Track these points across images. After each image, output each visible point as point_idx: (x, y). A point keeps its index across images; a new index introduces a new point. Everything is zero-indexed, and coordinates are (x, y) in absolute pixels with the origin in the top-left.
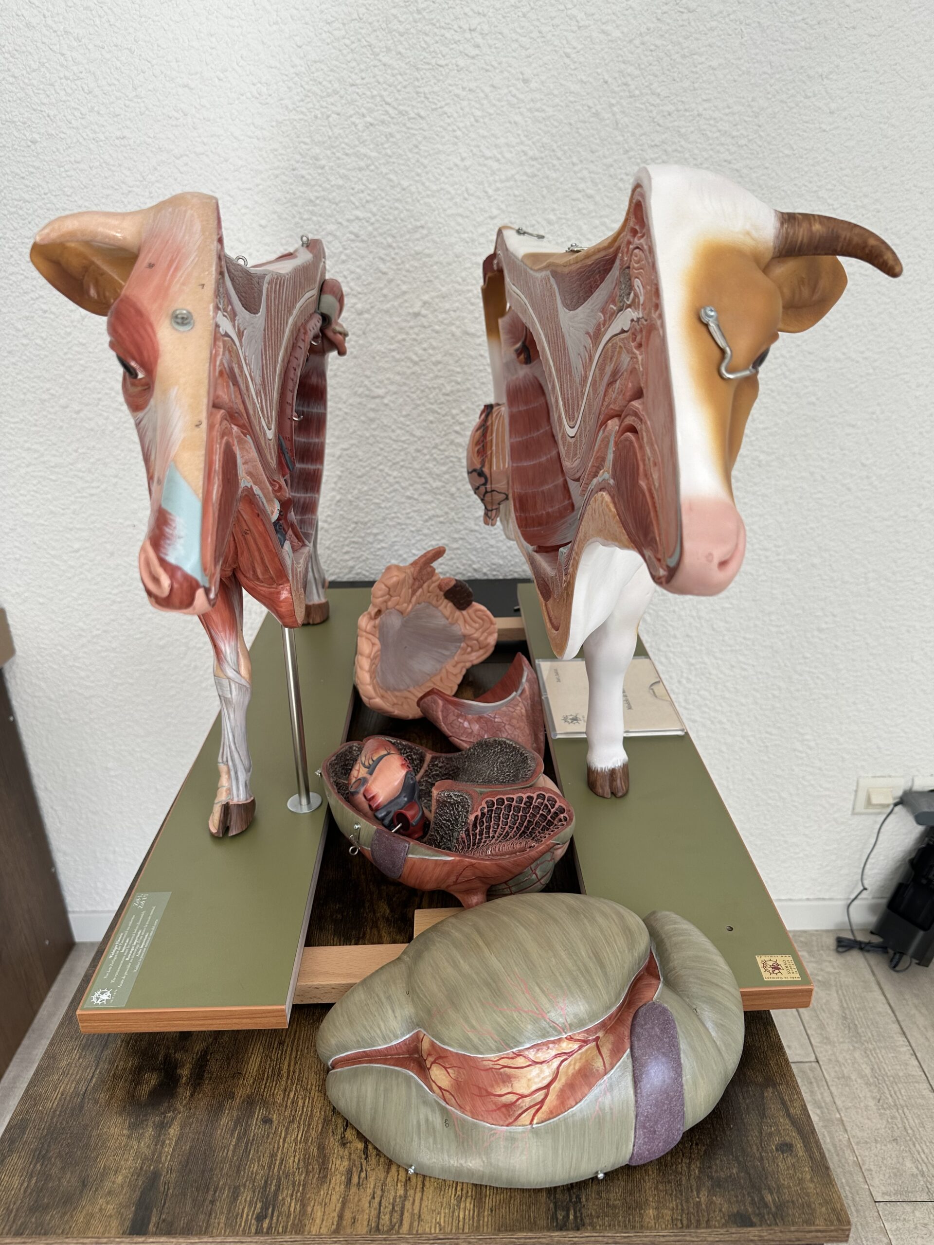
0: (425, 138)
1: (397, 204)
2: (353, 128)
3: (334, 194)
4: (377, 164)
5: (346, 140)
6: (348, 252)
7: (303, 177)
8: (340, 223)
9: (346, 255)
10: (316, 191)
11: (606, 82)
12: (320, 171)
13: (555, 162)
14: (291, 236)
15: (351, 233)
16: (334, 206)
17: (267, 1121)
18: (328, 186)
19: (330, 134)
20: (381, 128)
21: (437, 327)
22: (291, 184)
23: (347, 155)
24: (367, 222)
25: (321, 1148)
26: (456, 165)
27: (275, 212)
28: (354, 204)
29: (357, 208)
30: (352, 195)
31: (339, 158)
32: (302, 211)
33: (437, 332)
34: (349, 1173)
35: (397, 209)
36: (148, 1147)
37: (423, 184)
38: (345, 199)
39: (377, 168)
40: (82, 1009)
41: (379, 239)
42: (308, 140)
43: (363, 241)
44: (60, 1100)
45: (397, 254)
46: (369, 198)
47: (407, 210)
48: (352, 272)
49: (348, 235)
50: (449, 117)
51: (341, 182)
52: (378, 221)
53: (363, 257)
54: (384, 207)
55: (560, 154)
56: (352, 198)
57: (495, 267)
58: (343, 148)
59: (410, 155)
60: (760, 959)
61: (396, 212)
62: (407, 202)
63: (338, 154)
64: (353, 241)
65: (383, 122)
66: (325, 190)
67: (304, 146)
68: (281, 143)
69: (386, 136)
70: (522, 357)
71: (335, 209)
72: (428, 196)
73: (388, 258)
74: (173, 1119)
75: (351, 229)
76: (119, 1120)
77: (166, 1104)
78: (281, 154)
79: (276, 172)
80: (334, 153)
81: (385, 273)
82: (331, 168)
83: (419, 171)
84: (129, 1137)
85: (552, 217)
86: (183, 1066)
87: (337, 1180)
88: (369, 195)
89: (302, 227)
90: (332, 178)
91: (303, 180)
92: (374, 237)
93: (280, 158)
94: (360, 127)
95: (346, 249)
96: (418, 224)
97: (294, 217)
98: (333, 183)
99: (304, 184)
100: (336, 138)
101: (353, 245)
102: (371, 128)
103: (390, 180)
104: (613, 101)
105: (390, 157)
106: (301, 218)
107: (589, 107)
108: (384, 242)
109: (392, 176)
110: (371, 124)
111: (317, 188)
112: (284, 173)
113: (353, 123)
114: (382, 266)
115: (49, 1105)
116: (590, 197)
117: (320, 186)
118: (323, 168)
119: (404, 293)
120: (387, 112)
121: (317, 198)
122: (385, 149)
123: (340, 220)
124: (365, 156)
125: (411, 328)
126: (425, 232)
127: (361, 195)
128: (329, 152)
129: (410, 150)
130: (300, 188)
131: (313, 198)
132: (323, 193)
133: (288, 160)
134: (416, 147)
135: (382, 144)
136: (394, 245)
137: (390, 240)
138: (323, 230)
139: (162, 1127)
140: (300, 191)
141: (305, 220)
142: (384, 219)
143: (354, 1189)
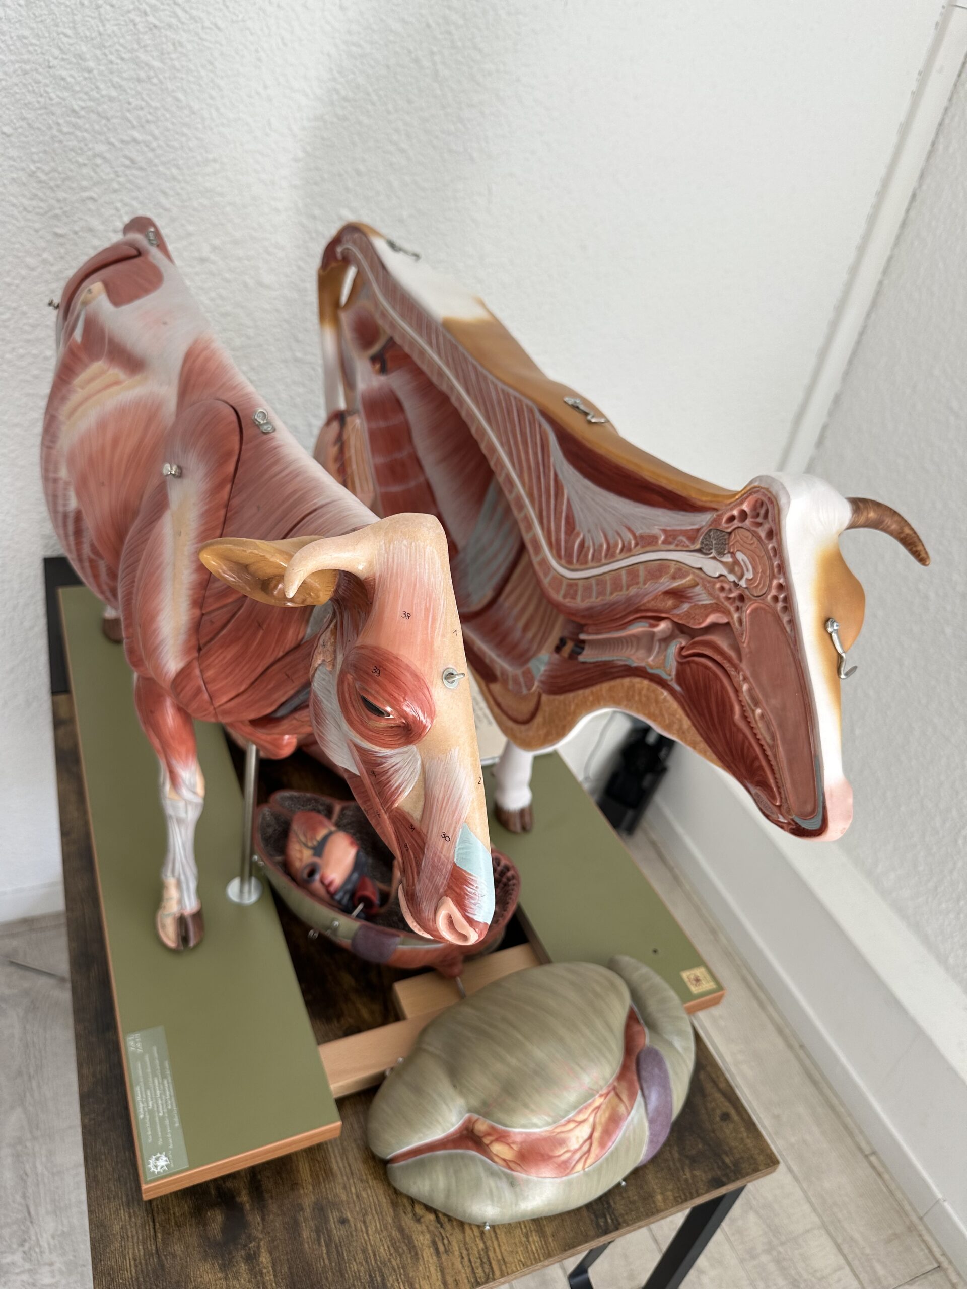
0: (222, 54)
1: (185, 130)
2: (131, 26)
3: (105, 106)
4: (161, 77)
5: (122, 41)
6: (122, 180)
7: (63, 79)
8: (113, 144)
9: (119, 183)
10: (80, 99)
11: (428, 26)
12: (86, 75)
13: (370, 107)
14: (45, 152)
15: (126, 157)
16: (104, 122)
17: (343, 1221)
18: (97, 96)
19: (101, 29)
20: (168, 33)
21: (227, 276)
22: (46, 85)
23: (123, 59)
24: (147, 146)
25: (401, 1230)
26: (258, 93)
27: (24, 119)
28: (130, 122)
29: (134, 127)
30: (129, 111)
31: (111, 62)
32: (61, 121)
33: (227, 281)
34: (434, 1243)
35: (184, 135)
36: (250, 1281)
37: (217, 110)
38: (119, 114)
39: (161, 82)
40: (147, 1183)
41: (161, 168)
42: (69, 32)
43: (141, 169)
44: (136, 1266)
45: (182, 189)
46: (149, 117)
47: (197, 139)
48: (126, 205)
49: (123, 160)
50: (252, 34)
51: (114, 93)
52: (159, 146)
53: (140, 188)
54: (168, 130)
55: (375, 98)
56: (128, 115)
57: (339, 256)
58: (117, 51)
59: (203, 73)
60: (685, 975)
61: (184, 139)
62: (197, 129)
63: (111, 57)
64: (127, 167)
65: (170, 26)
66: (92, 99)
67: (65, 40)
68: (32, 29)
69: (174, 44)
70: (378, 366)
71: (105, 125)
72: (223, 125)
73: (171, 193)
74: (259, 1247)
75: (127, 152)
76: (207, 1266)
77: (244, 1236)
78: (32, 45)
79: (28, 67)
80: (105, 55)
81: (166, 210)
82: (101, 73)
83: (213, 93)
84: (226, 1279)
85: (362, 168)
86: (239, 1194)
87: (427, 1253)
88: (150, 113)
89: (61, 142)
90: (102, 86)
91: (62, 83)
92: (156, 165)
93: (31, 48)
94: (140, 27)
95: (118, 176)
96: (210, 156)
97: (50, 128)
98: (104, 92)
99: (65, 88)
100: (109, 36)
101: (128, 172)
102: (155, 31)
103: (177, 99)
104: (435, 49)
105: (178, 71)
106: (60, 131)
107: (410, 52)
108: (168, 173)
109: (180, 95)
110: (155, 26)
111: (81, 95)
112: (36, 70)
113: (132, 21)
114: (163, 201)
115: (127, 1275)
116: (403, 151)
117: (86, 93)
118: (90, 71)
119: (190, 234)
120: (176, 15)
121: (83, 108)
122: (172, 59)
123: (113, 140)
124: (147, 65)
125: (197, 274)
126: (217, 166)
127: (141, 113)
128: (98, 53)
129: (203, 67)
130: (59, 93)
131: (76, 107)
132: (91, 104)
133: (43, 54)
134: (211, 64)
135: (169, 53)
136: (180, 178)
137: (175, 171)
138: (90, 149)
139: (251, 1258)
140: (58, 96)
141: (66, 134)
142: (168, 145)
143: (444, 1257)
